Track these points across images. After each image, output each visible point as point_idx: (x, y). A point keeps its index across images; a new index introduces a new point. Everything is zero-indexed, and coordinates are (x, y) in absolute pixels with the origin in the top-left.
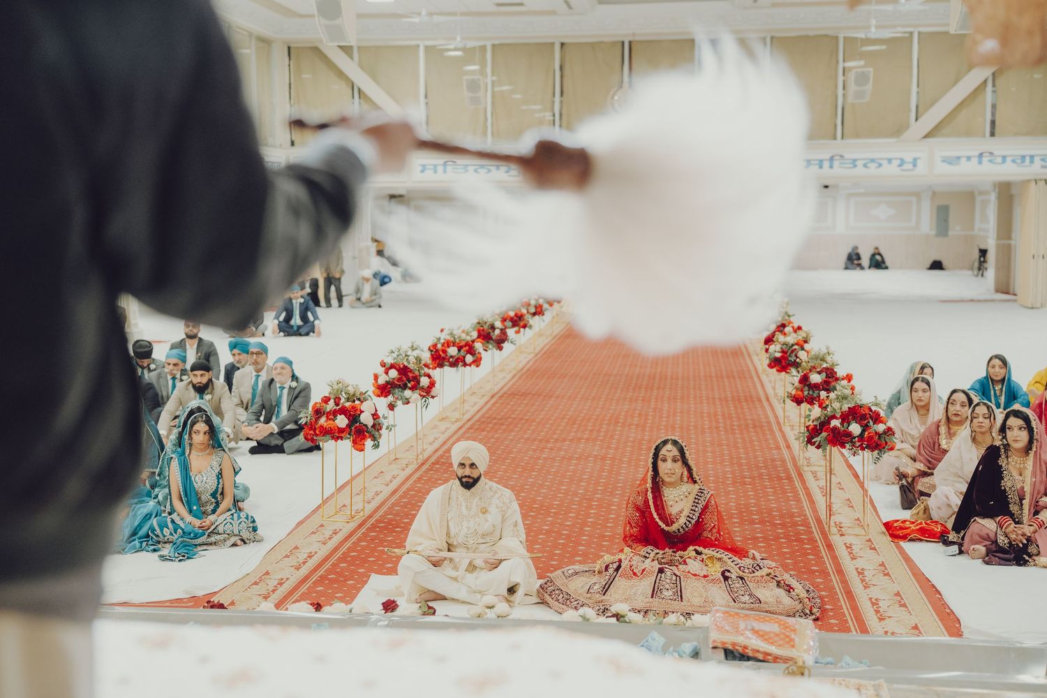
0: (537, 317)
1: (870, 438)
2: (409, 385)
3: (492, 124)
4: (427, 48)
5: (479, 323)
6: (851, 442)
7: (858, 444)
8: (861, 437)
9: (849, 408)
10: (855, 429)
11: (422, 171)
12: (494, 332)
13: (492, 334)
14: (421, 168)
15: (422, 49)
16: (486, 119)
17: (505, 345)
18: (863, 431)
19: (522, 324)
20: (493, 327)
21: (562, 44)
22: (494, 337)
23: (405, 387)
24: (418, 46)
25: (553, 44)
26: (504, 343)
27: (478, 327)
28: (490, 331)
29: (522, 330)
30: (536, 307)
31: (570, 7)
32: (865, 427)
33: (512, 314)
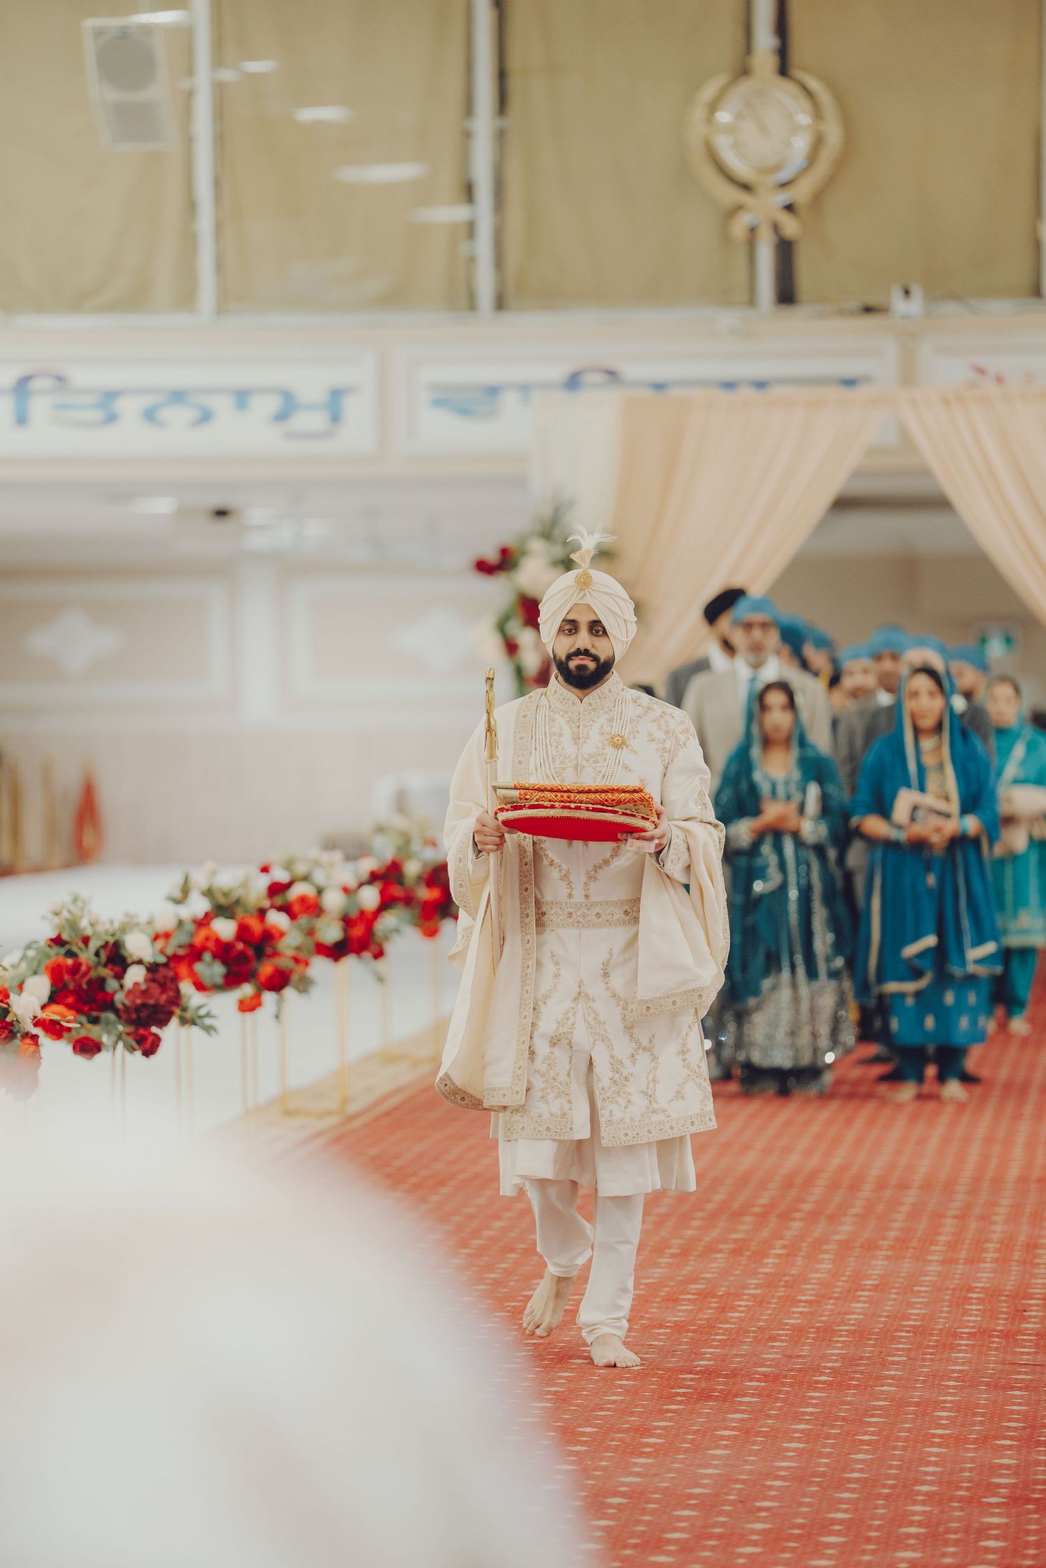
0: (350, 963)
5: (58, 941)
12: (119, 976)
13: (112, 985)
17: (170, 1034)
19: (266, 969)
20: (116, 958)
22: (119, 998)
26: (163, 1023)
27: (56, 954)
28: (105, 972)
29: (269, 997)
30: (347, 921)
33: (225, 929)
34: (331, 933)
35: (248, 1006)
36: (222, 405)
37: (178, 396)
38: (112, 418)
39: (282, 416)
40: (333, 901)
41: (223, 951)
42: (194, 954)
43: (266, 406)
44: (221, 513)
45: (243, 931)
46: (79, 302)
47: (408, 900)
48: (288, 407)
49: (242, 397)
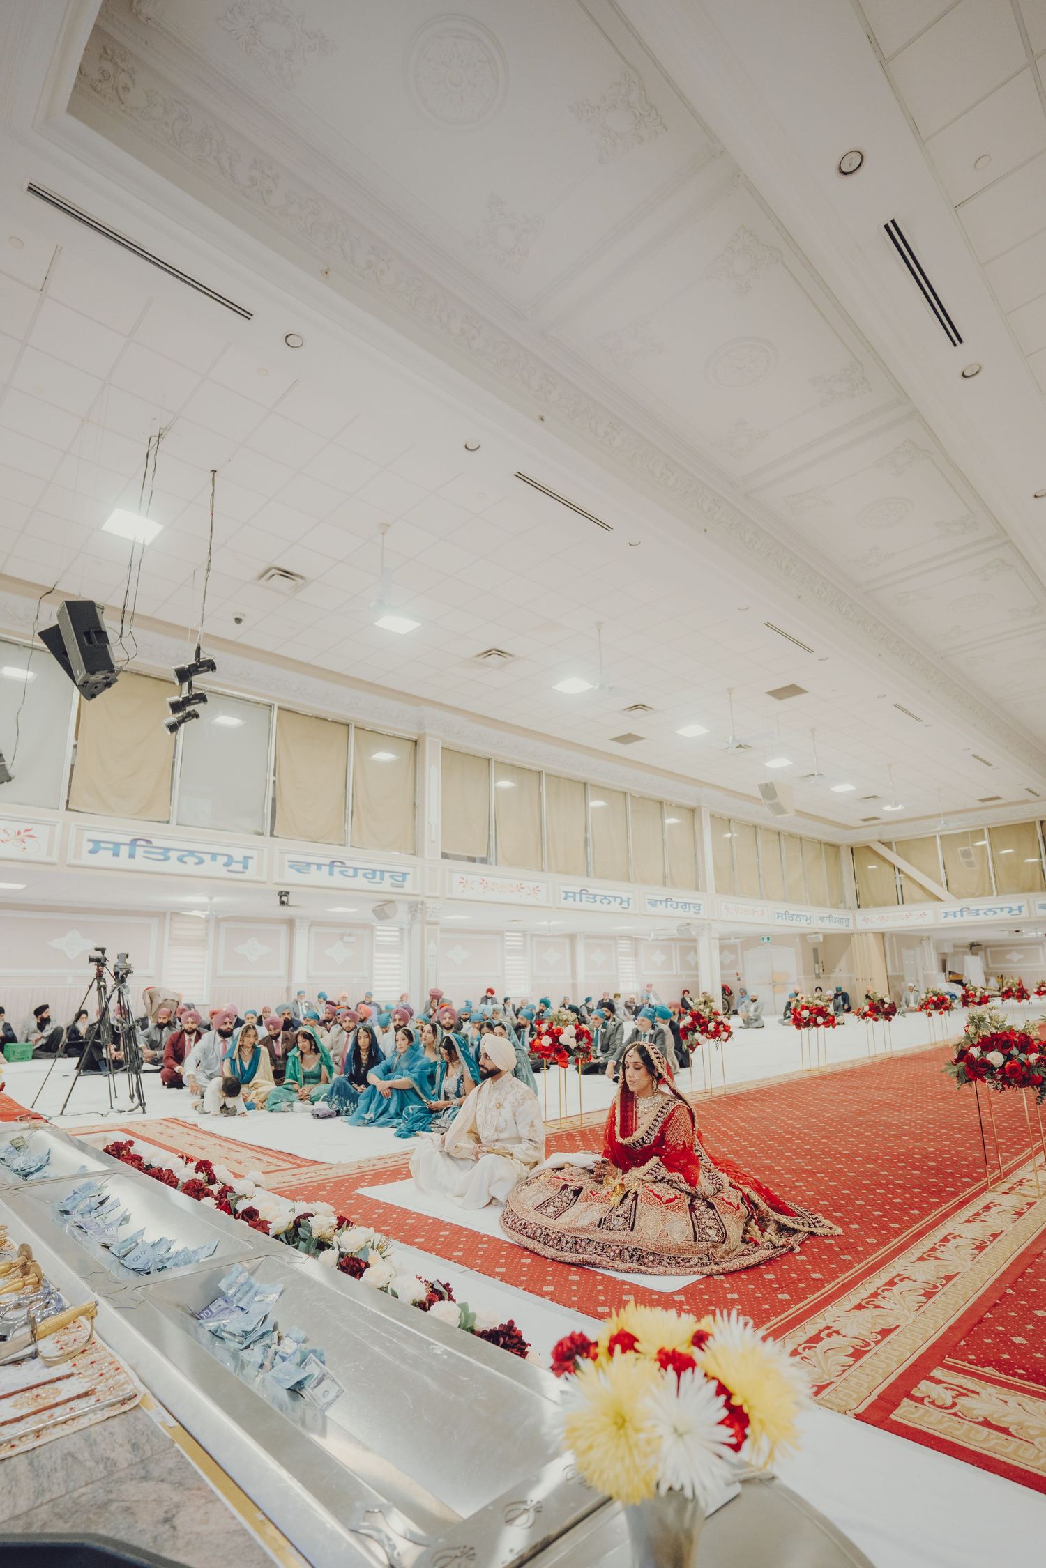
1: (1013, 1070)
2: (698, 1028)
3: (995, 881)
4: (941, 837)
6: (992, 1074)
7: (999, 1077)
8: (1002, 1067)
9: (992, 1034)
10: (995, 1058)
11: (945, 917)
12: (883, 1005)
14: (944, 915)
15: (938, 838)
16: (990, 878)
18: (1005, 1062)
20: (883, 1001)
21: (1042, 822)
22: (884, 1010)
23: (695, 1031)
24: (935, 836)
25: (1035, 822)
28: (880, 1004)
31: (1037, 795)
32: (1009, 1057)
33: (935, 998)
34: (977, 1000)
35: (941, 1013)
36: (998, 911)
37: (990, 910)
38: (978, 914)
39: (1009, 912)
40: (978, 994)
41: (934, 1002)
42: (929, 1003)
43: (1007, 910)
44: (1017, 931)
45: (938, 998)
46: (973, 895)
47: (1013, 996)
48: (1011, 910)
49: (1002, 909)
